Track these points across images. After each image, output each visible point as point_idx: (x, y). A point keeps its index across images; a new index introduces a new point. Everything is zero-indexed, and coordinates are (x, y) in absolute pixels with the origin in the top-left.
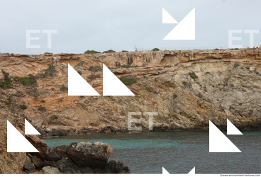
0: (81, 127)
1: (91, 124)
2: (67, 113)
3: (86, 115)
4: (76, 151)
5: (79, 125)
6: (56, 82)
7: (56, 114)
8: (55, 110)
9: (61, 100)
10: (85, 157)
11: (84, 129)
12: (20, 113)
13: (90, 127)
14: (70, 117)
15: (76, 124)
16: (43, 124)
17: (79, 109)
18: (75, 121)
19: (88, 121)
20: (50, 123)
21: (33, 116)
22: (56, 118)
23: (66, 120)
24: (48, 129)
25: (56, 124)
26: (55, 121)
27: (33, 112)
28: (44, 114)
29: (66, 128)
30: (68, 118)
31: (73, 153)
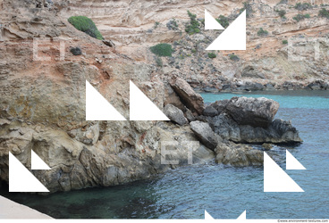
0: (282, 81)
1: (297, 78)
2: (265, 63)
3: (290, 66)
4: (235, 107)
5: (281, 78)
6: (252, 25)
7: (251, 64)
8: (250, 59)
9: (258, 47)
10: (243, 113)
11: (286, 83)
12: (208, 63)
13: (294, 81)
14: (269, 68)
15: (276, 76)
16: (235, 76)
17: (281, 59)
18: (275, 73)
19: (292, 74)
20: (244, 75)
21: (223, 66)
22: (252, 69)
23: (263, 72)
24: (241, 83)
25: (251, 76)
26: (250, 72)
27: (224, 62)
28: (237, 64)
29: (263, 82)
30: (267, 70)
31: (232, 109)
